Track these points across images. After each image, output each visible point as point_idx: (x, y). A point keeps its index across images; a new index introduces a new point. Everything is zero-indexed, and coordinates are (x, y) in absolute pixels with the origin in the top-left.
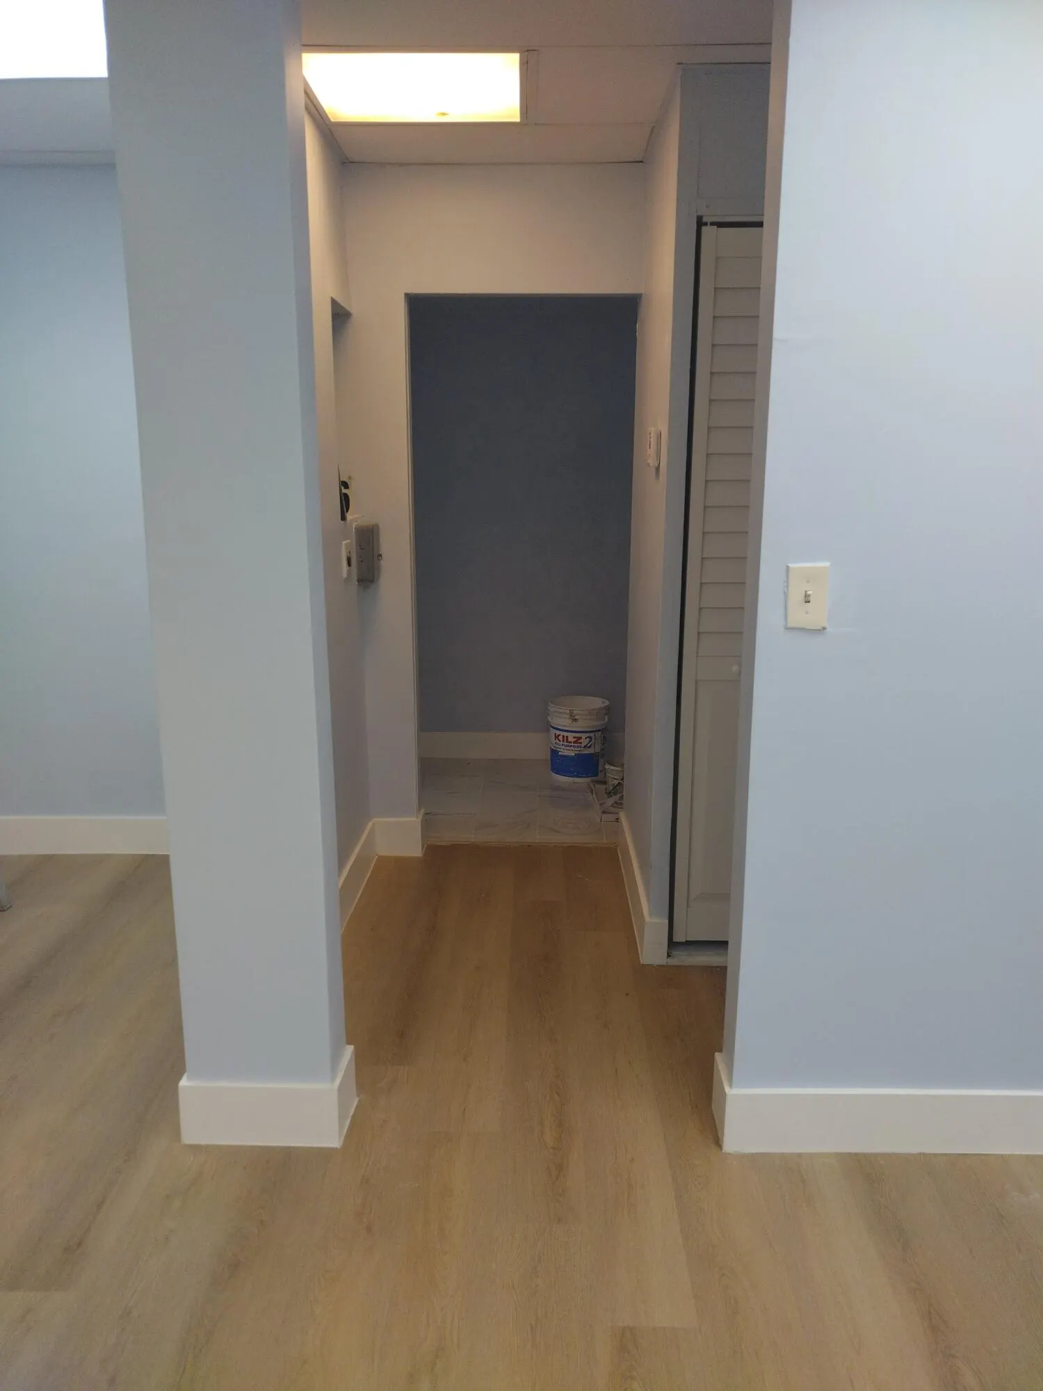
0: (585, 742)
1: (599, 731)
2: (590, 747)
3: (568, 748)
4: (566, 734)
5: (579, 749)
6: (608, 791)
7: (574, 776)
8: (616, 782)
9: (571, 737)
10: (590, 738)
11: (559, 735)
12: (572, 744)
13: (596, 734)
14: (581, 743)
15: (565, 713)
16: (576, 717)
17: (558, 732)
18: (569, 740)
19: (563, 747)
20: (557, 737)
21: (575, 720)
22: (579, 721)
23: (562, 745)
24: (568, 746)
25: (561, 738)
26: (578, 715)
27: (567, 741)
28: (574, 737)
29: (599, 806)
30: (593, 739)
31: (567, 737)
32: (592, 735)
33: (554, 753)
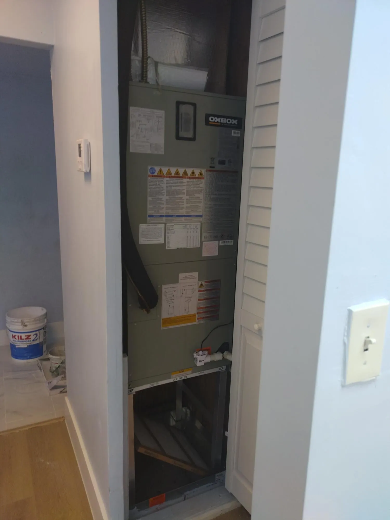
0: (33, 337)
1: (42, 329)
2: (37, 340)
3: (22, 343)
4: (20, 335)
5: (29, 342)
6: (52, 371)
7: (27, 359)
8: (57, 365)
9: (24, 336)
10: (36, 334)
11: (15, 336)
12: (25, 340)
13: (40, 331)
14: (30, 339)
15: (18, 322)
16: (26, 324)
17: (14, 334)
18: (22, 338)
19: (19, 342)
20: (14, 337)
21: (26, 326)
22: (28, 326)
23: (18, 341)
24: (22, 341)
25: (16, 337)
26: (27, 322)
27: (21, 339)
28: (26, 336)
29: (47, 384)
30: (38, 335)
31: (21, 336)
32: (37, 332)
33: (13, 347)
